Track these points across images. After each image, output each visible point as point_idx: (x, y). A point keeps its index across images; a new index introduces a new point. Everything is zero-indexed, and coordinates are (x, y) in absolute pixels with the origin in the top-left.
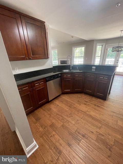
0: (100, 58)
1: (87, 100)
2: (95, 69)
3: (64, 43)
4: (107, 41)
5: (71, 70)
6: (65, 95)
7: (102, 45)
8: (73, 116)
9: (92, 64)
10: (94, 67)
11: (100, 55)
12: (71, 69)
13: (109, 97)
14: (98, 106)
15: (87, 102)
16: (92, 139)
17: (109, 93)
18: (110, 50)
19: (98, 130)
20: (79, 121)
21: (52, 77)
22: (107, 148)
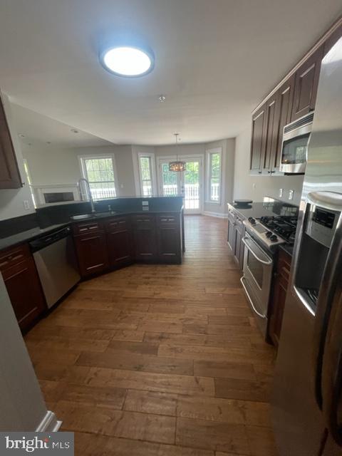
0: (152, 185)
1: (147, 275)
2: (149, 206)
3: (49, 143)
4: (157, 151)
5: (94, 213)
6: (93, 280)
7: (150, 158)
8: (129, 315)
9: (138, 196)
10: (145, 203)
11: (148, 178)
12: (93, 211)
13: (186, 257)
14: (171, 278)
15: (149, 278)
16: (177, 334)
17: (184, 251)
18: (165, 167)
19: (182, 316)
20: (144, 319)
21: (47, 238)
22: (201, 333)
